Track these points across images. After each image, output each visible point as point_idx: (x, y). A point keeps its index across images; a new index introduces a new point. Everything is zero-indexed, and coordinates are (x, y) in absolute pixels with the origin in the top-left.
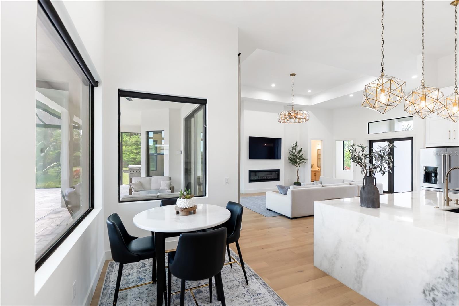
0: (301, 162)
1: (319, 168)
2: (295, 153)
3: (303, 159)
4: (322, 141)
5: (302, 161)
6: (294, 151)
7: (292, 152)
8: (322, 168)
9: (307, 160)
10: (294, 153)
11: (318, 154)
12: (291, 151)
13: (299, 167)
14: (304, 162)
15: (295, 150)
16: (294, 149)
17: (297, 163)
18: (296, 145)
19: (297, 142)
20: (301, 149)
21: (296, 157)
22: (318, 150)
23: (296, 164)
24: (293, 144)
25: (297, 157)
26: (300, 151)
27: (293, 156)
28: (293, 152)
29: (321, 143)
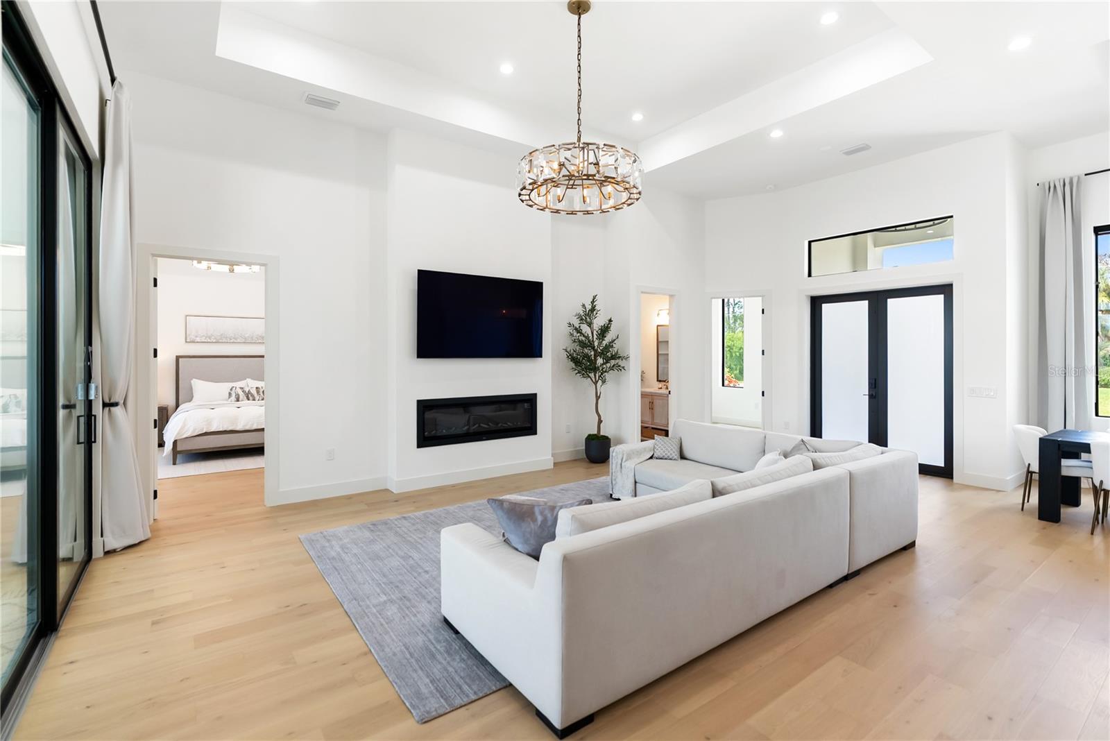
0: (608, 365)
1: (660, 385)
2: (590, 335)
3: (614, 357)
4: (671, 296)
5: (613, 362)
6: (585, 329)
7: (579, 331)
8: (672, 385)
9: (627, 358)
10: (587, 337)
11: (660, 340)
12: (576, 329)
13: (604, 382)
14: (619, 368)
15: (590, 325)
16: (586, 321)
17: (595, 369)
18: (593, 309)
19: (594, 297)
20: (610, 321)
21: (593, 348)
22: (658, 326)
23: (592, 375)
24: (584, 305)
25: (595, 351)
26: (604, 330)
27: (583, 345)
28: (581, 333)
29: (670, 304)
